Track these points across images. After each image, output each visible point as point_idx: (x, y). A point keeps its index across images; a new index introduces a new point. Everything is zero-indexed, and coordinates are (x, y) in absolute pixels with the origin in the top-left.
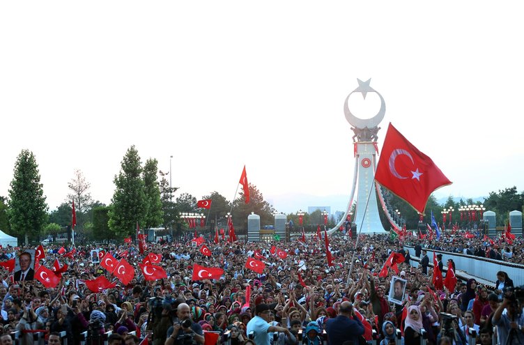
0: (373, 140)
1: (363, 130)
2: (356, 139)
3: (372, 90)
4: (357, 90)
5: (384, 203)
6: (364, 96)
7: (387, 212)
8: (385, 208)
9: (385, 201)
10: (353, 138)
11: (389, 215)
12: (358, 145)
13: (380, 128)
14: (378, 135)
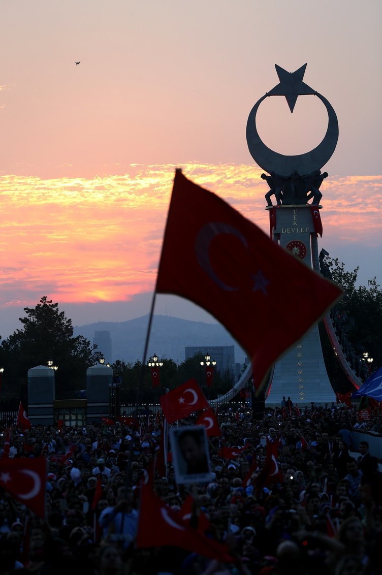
0: (310, 202)
1: (289, 178)
2: (273, 198)
3: (308, 91)
4: (274, 92)
5: (335, 340)
6: (292, 104)
7: (344, 358)
8: (338, 350)
9: (338, 333)
10: (268, 196)
11: (347, 365)
12: (278, 212)
13: (326, 175)
14: (321, 189)
